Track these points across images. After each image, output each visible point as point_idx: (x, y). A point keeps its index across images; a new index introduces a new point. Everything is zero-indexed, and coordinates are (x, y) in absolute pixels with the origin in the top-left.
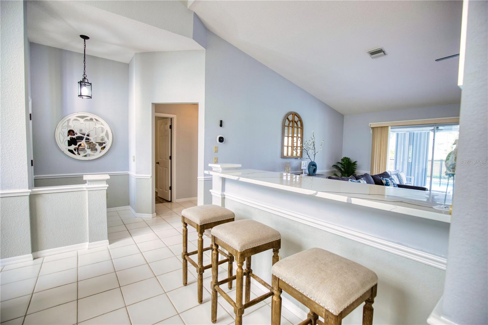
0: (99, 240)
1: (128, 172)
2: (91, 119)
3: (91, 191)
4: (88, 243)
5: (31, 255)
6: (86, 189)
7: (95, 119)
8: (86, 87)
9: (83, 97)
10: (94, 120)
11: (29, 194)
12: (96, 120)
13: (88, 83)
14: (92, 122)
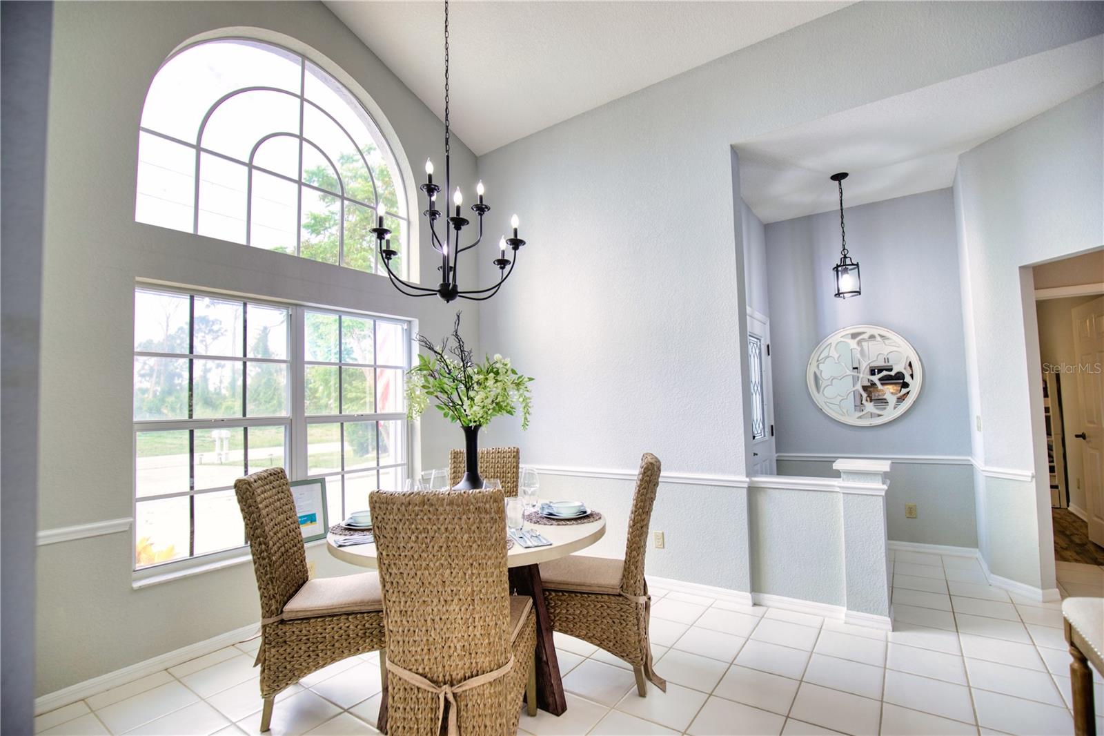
0: (868, 610)
1: (969, 458)
2: (872, 337)
3: (850, 495)
4: (845, 609)
5: (749, 595)
6: (838, 490)
7: (879, 335)
8: (848, 273)
9: (845, 295)
10: (878, 338)
11: (747, 486)
12: (881, 336)
13: (853, 264)
14: (875, 343)
